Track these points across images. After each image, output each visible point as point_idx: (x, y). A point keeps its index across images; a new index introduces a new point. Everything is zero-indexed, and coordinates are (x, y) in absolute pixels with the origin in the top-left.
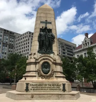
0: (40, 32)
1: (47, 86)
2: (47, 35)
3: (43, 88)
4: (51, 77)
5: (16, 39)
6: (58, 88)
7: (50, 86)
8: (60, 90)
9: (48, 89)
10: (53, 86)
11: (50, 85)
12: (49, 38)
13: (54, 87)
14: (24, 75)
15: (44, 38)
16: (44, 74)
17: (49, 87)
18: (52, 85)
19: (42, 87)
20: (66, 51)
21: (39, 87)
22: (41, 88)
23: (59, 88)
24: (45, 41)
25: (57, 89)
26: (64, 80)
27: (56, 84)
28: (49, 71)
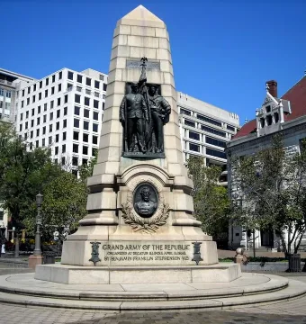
0: (127, 92)
1: (151, 250)
2: (147, 104)
3: (140, 256)
4: (162, 225)
5: (21, 98)
6: (180, 253)
7: (158, 251)
8: (187, 258)
9: (154, 256)
10: (166, 251)
11: (160, 247)
12: (152, 112)
13: (169, 253)
14: (81, 221)
15: (138, 113)
16: (141, 219)
17: (155, 253)
18: (163, 247)
19: (135, 253)
20: (202, 141)
21: (128, 251)
22: (132, 256)
23: (184, 253)
24: (140, 122)
25: (179, 256)
26: (198, 235)
27: (177, 244)
28: (155, 209)
